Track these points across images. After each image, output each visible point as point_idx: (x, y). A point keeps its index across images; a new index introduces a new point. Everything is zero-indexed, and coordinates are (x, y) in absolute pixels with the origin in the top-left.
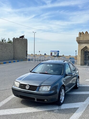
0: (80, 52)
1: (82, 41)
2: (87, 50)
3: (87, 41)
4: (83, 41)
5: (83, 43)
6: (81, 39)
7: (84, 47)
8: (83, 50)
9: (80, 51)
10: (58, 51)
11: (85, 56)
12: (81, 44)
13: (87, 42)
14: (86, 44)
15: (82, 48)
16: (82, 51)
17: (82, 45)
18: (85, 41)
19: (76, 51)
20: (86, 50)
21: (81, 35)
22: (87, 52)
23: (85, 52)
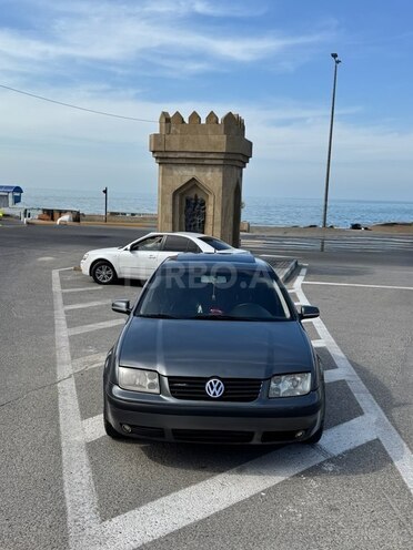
0: (170, 202)
1: (178, 155)
2: (196, 196)
3: (198, 156)
4: (182, 155)
5: (181, 161)
6: (175, 144)
7: (186, 180)
8: (182, 195)
9: (170, 196)
10: (18, 189)
11: (186, 220)
12: (174, 167)
13: (197, 162)
14: (194, 169)
15: (179, 185)
16: (178, 198)
17: (175, 173)
18: (188, 156)
19: (105, 192)
20: (192, 195)
21: (173, 128)
22: (196, 204)
23: (188, 201)
